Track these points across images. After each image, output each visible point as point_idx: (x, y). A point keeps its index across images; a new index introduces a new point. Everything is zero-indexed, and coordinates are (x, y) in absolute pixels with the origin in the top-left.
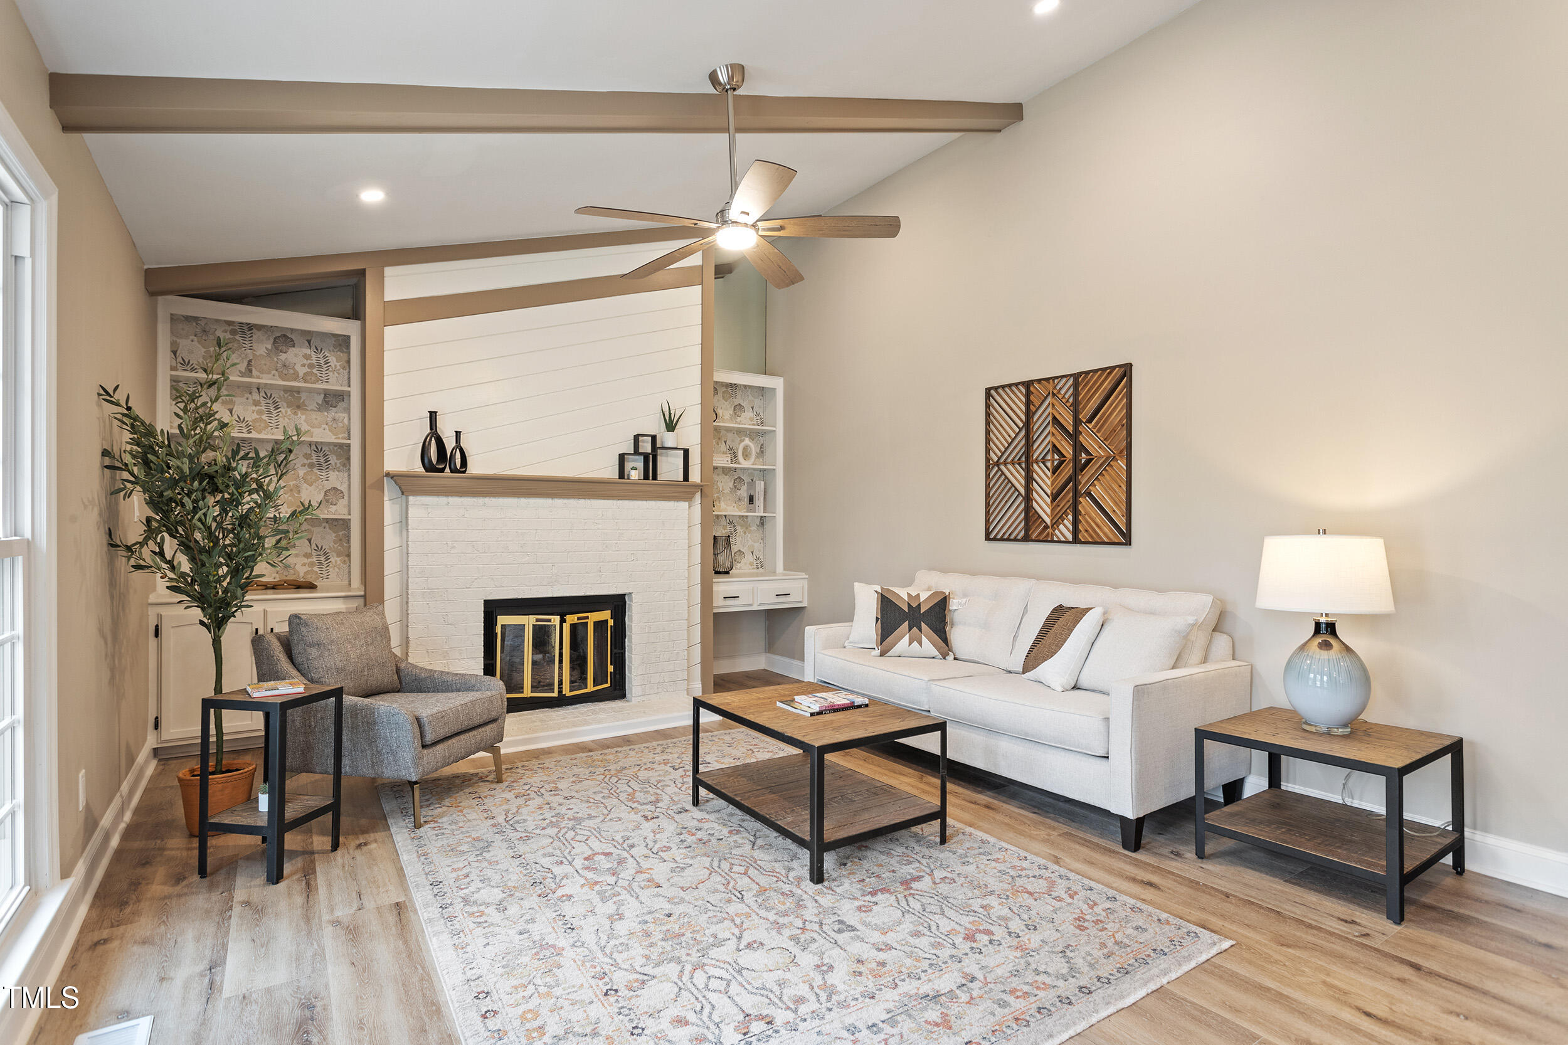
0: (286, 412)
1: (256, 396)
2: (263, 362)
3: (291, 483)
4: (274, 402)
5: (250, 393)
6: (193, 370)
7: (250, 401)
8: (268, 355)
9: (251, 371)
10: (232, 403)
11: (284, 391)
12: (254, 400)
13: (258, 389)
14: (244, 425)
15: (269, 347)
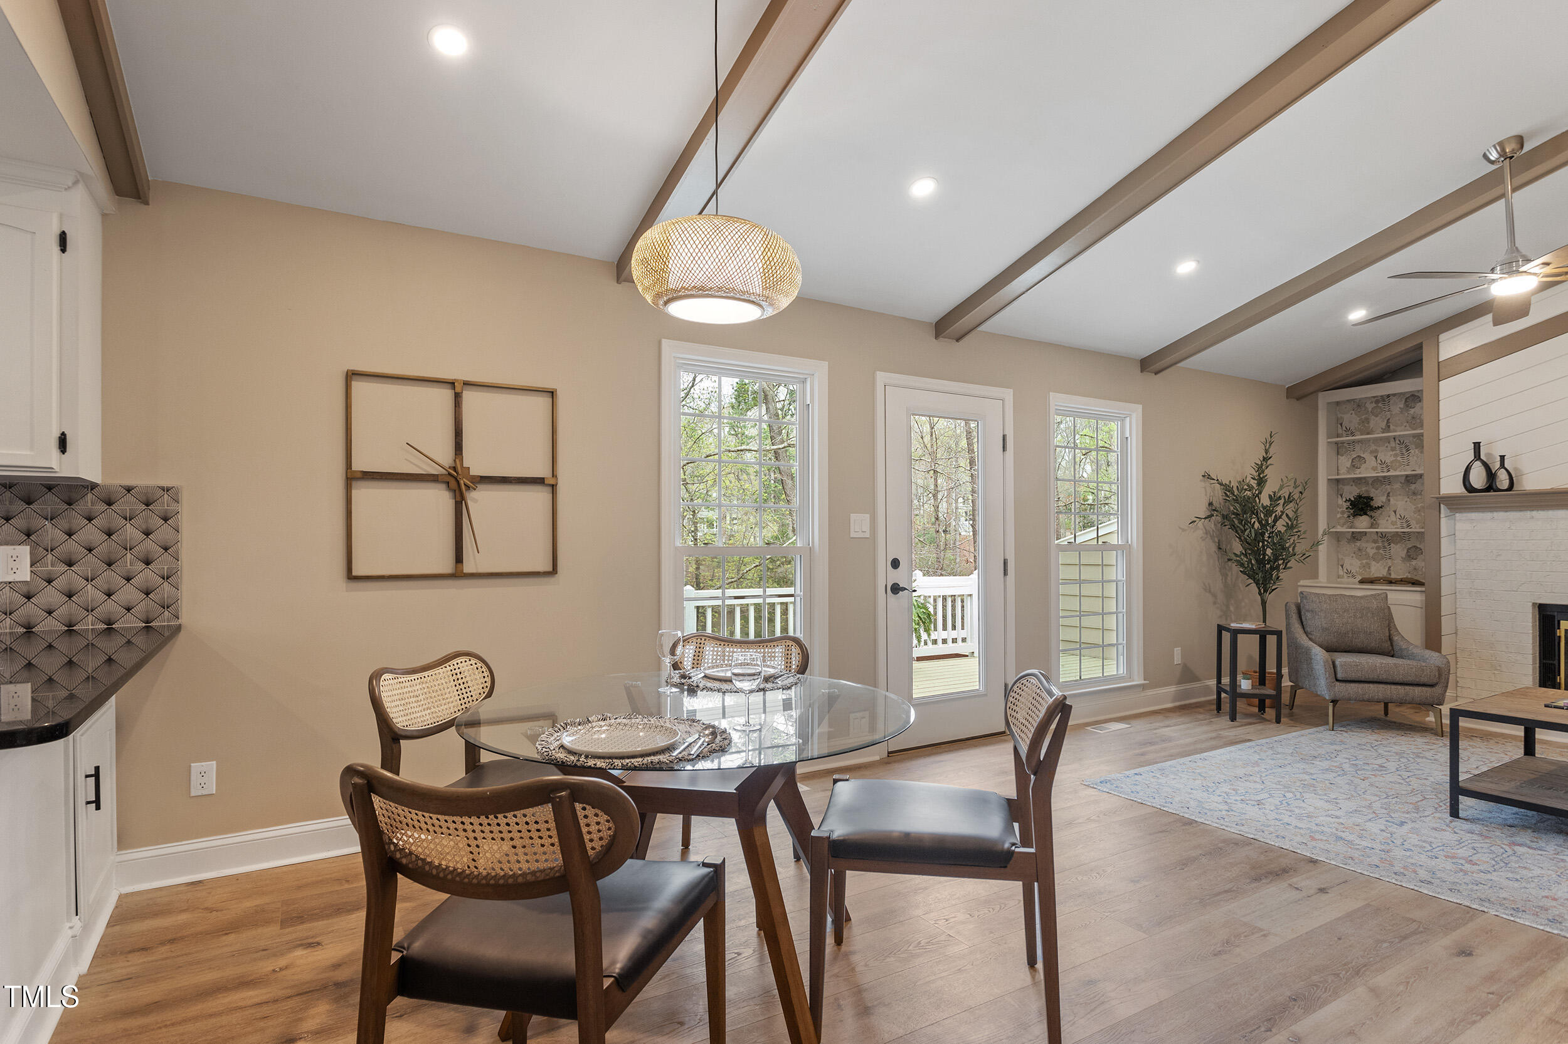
0: (1415, 452)
1: (1393, 444)
2: (1397, 418)
3: (1419, 505)
4: (1406, 446)
5: (1389, 443)
6: (1353, 434)
7: (1389, 448)
8: (1401, 412)
9: (1389, 427)
10: (1376, 451)
11: (1413, 436)
12: (1391, 447)
13: (1394, 438)
14: (1384, 466)
15: (1402, 406)
